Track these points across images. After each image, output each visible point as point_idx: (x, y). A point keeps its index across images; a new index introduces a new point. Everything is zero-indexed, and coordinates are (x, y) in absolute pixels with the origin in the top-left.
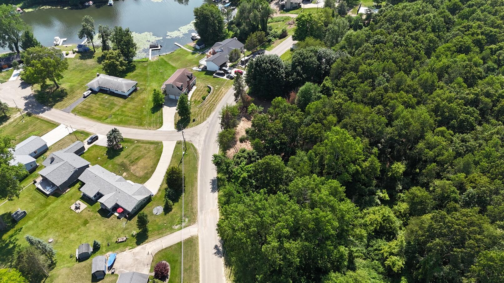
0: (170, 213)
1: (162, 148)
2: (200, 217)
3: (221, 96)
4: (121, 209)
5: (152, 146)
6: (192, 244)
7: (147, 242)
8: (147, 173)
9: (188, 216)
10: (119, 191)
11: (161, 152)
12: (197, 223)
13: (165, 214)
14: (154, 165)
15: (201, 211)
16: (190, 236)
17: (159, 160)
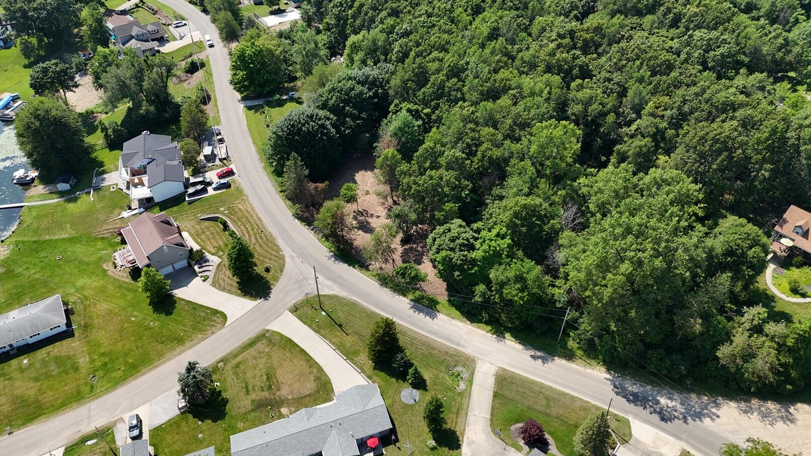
0: (428, 384)
1: (281, 336)
2: (469, 351)
3: (251, 216)
4: (372, 440)
5: (260, 346)
6: (509, 380)
7: (463, 434)
8: (317, 379)
9: (454, 363)
10: (338, 424)
11: (290, 340)
12: (476, 359)
13: (426, 390)
14: (308, 361)
15: (458, 345)
16: (494, 377)
17: (303, 351)
